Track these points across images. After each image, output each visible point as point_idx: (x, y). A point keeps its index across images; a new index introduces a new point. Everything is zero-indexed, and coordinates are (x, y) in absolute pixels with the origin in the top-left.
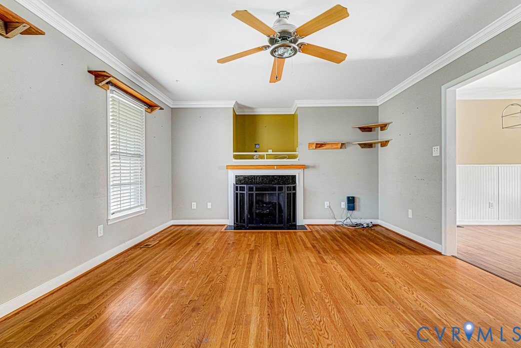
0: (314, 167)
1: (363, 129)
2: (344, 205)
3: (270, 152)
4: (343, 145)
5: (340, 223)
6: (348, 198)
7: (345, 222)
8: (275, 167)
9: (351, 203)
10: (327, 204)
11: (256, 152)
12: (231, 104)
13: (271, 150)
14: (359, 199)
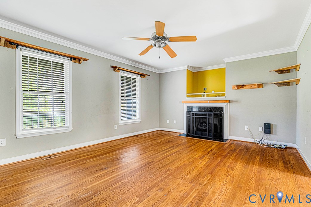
0: (236, 101)
1: (280, 72)
2: (261, 129)
3: (213, 92)
4: (259, 86)
5: (257, 142)
6: (265, 124)
7: (261, 142)
8: (209, 102)
9: (268, 128)
10: (247, 127)
11: (204, 92)
12: (185, 67)
13: (214, 91)
14: (276, 125)
